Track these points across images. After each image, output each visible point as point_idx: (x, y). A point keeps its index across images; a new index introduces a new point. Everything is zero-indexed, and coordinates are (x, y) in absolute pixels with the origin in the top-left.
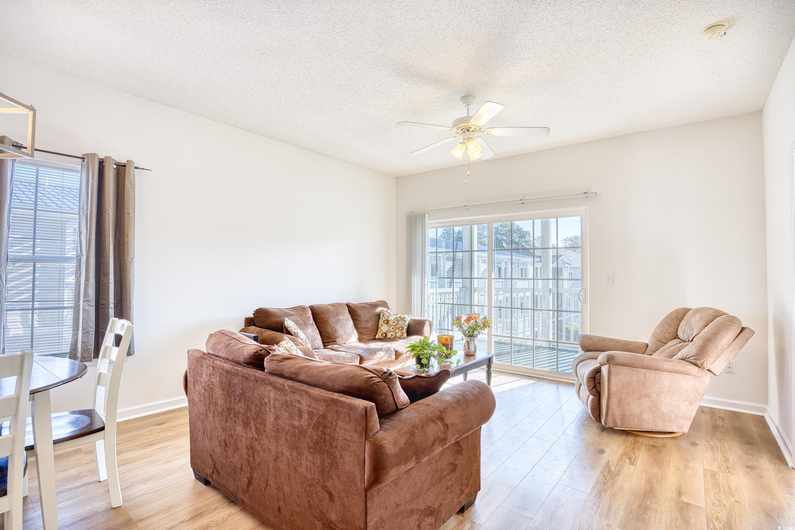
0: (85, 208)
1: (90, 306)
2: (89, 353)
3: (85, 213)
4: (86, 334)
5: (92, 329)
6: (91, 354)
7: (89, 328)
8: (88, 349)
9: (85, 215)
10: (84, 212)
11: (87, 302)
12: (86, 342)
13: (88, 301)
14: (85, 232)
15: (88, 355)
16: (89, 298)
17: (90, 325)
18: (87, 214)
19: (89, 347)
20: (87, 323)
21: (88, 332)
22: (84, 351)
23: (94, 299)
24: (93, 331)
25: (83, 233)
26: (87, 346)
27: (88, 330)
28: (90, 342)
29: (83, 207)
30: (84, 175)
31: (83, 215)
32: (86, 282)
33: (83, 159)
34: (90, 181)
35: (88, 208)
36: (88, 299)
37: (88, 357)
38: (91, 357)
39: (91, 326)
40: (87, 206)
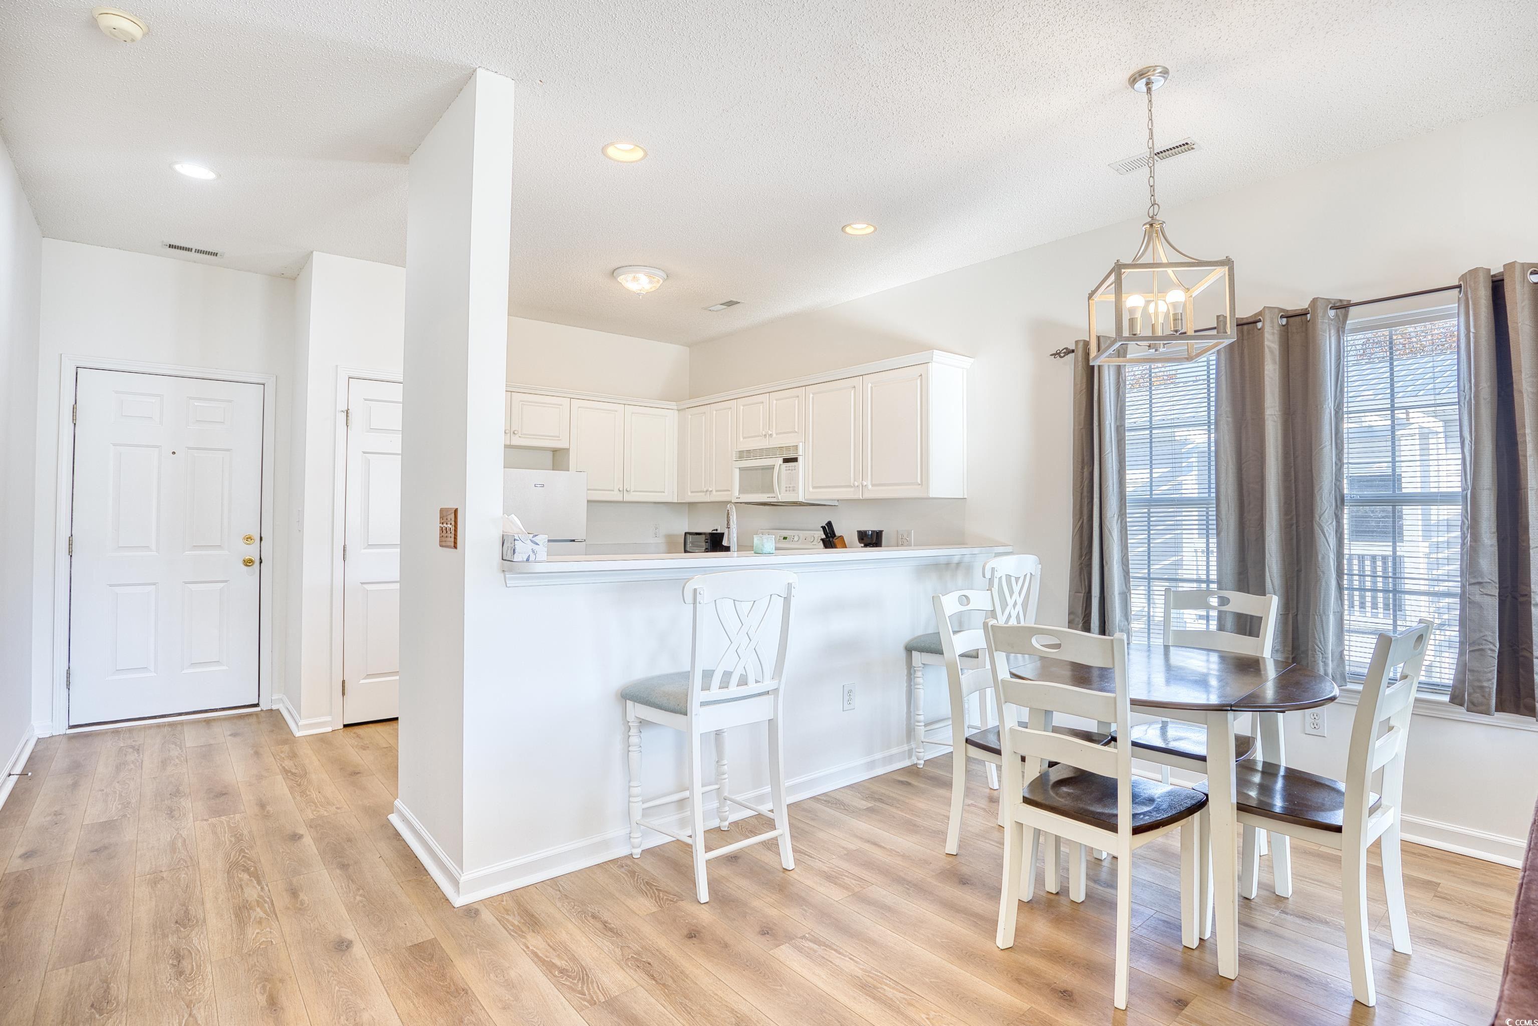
0: (1466, 388)
1: (1486, 594)
2: (1483, 696)
3: (1467, 398)
4: (1477, 653)
5: (1492, 646)
6: (1489, 699)
7: (1484, 642)
8: (1482, 688)
9: (1468, 402)
10: (1465, 398)
11: (1477, 587)
12: (1478, 672)
13: (1480, 583)
15: (1481, 699)
16: (1482, 578)
17: (1486, 636)
18: (1470, 399)
19: (1485, 684)
20: (1480, 631)
21: (1482, 650)
22: (1473, 689)
23: (1497, 581)
24: (1493, 651)
25: (1466, 441)
26: (1479, 681)
27: (1481, 647)
28: (1485, 672)
29: (1464, 387)
30: (1462, 319)
31: (1465, 404)
32: (1473, 544)
33: (1459, 287)
34: (1472, 330)
35: (1471, 387)
36: (1480, 580)
37: (1481, 704)
38: (1489, 705)
39: (1490, 639)
40: (1469, 384)
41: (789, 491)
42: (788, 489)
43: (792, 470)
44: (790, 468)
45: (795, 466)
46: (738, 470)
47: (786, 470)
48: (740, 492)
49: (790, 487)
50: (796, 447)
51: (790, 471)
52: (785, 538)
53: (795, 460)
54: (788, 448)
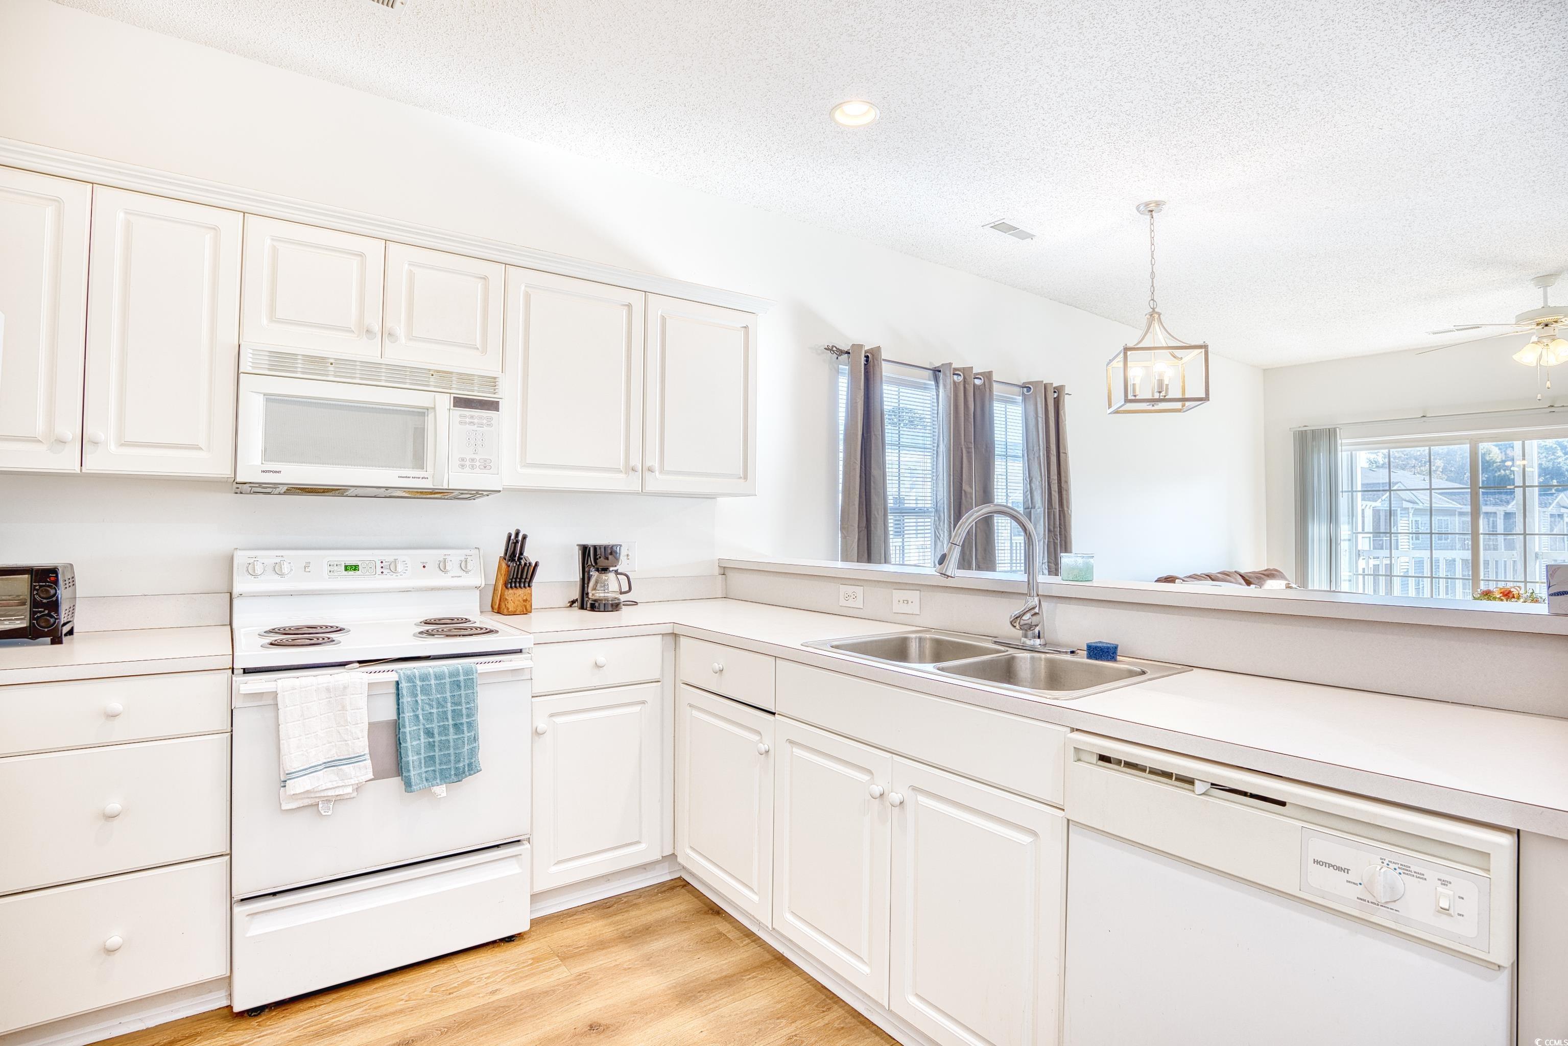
0: (1035, 449)
3: (1037, 455)
9: (1037, 457)
14: (1039, 478)
18: (1040, 456)
25: (1034, 480)
29: (1033, 447)
30: (1031, 408)
31: (1034, 458)
33: (1026, 388)
34: (1040, 415)
35: (1040, 449)
40: (1038, 447)
41: (473, 467)
42: (468, 463)
43: (481, 425)
44: (476, 421)
45: (491, 419)
46: (261, 398)
47: (461, 423)
48: (268, 454)
49: (473, 460)
50: (492, 382)
51: (475, 427)
52: (355, 568)
53: (492, 406)
54: (465, 378)
